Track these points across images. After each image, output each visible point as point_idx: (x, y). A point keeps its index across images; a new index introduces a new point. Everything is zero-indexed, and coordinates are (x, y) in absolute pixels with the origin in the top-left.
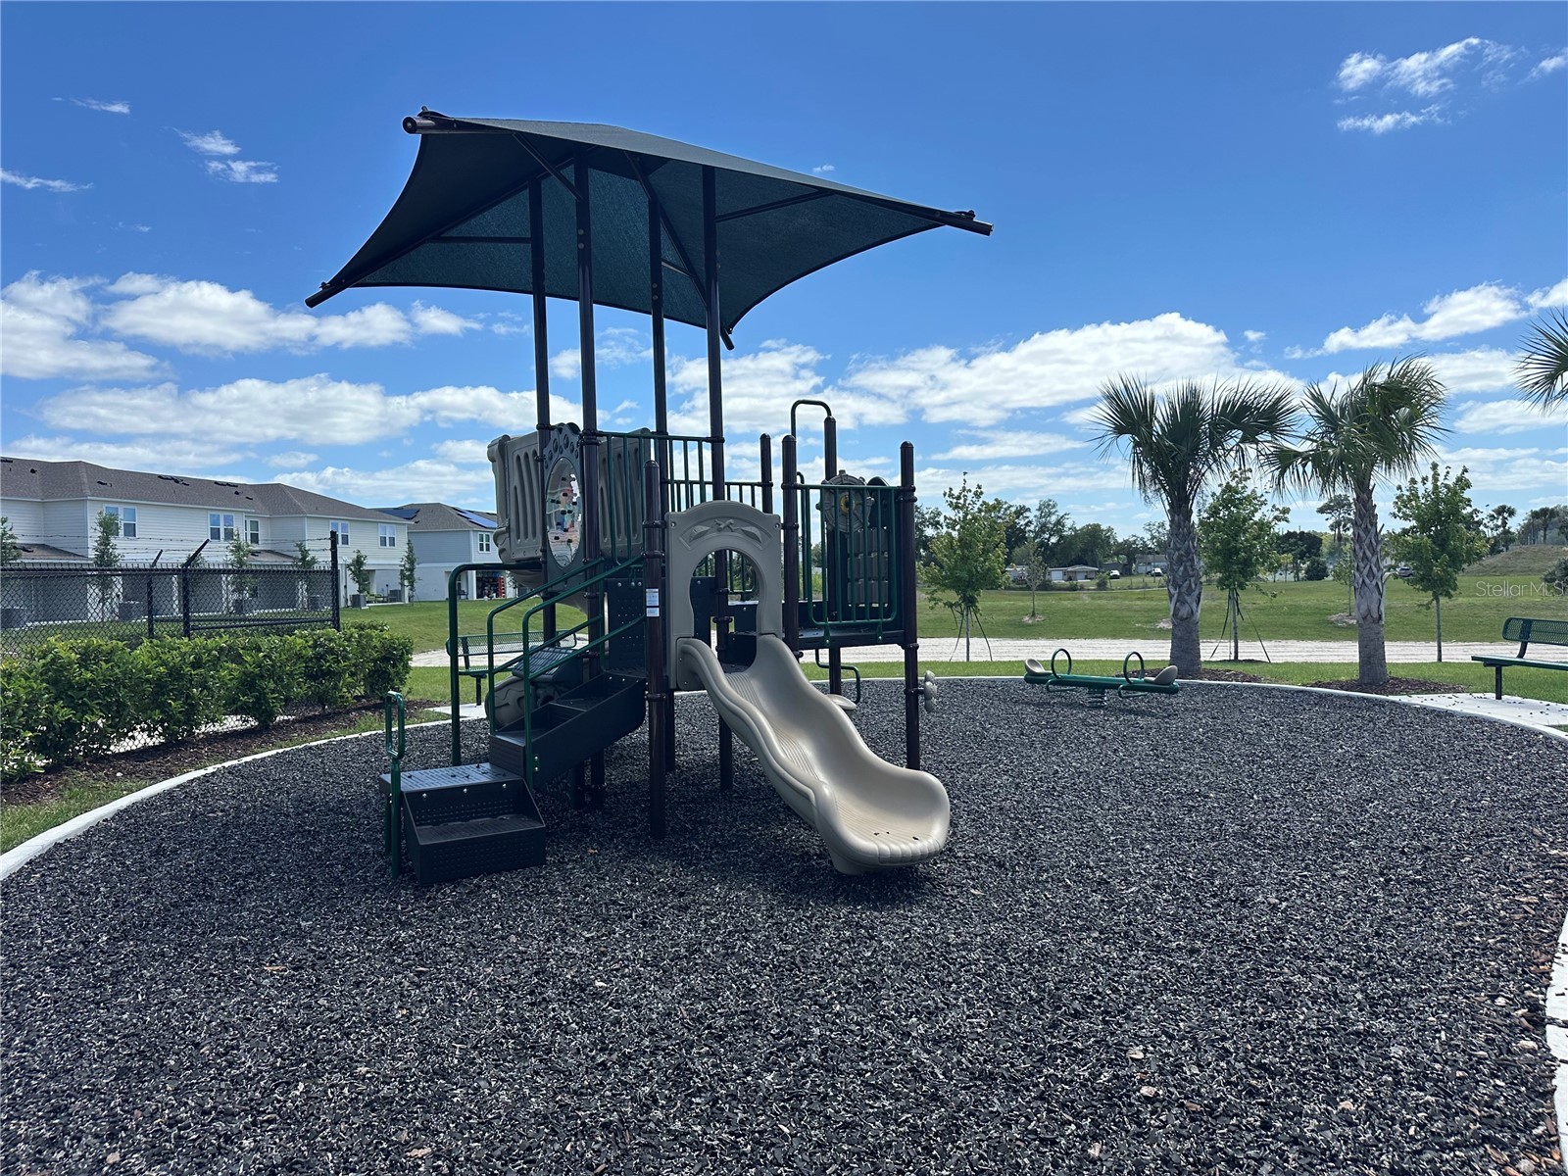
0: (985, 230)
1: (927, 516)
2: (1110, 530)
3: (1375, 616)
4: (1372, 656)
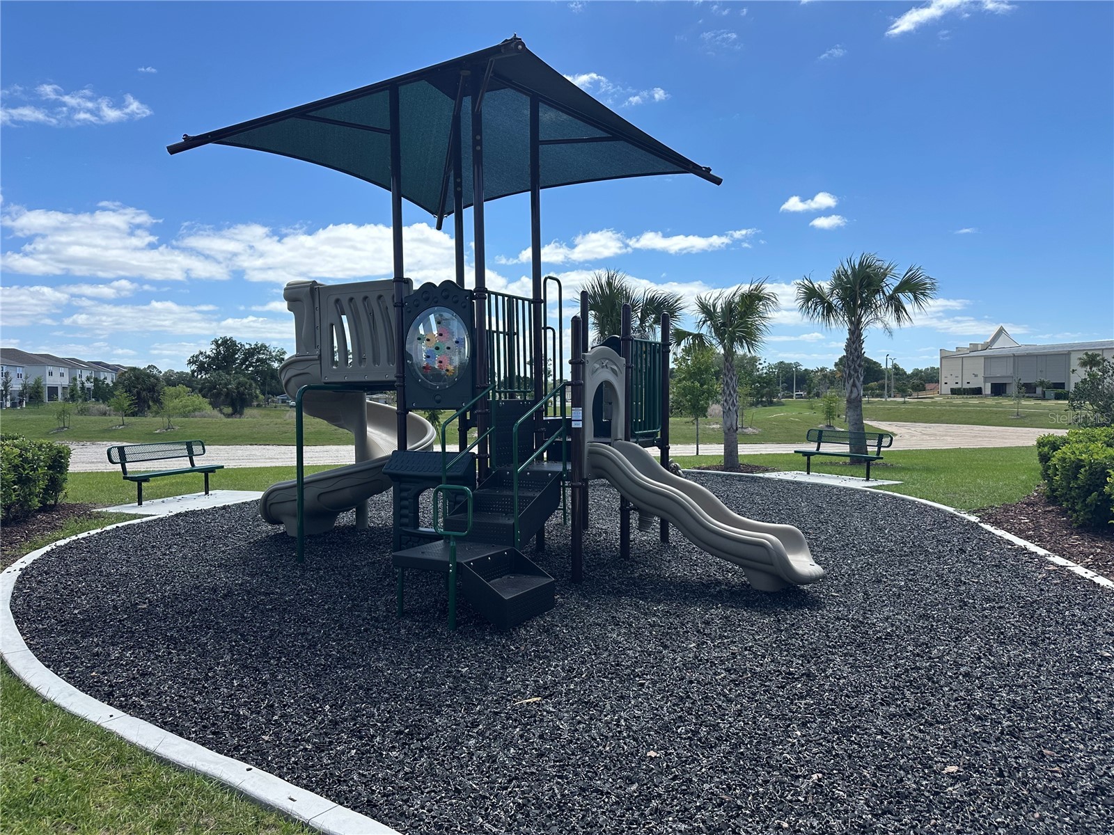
0: (717, 181)
1: (274, 354)
3: (735, 428)
4: (731, 452)
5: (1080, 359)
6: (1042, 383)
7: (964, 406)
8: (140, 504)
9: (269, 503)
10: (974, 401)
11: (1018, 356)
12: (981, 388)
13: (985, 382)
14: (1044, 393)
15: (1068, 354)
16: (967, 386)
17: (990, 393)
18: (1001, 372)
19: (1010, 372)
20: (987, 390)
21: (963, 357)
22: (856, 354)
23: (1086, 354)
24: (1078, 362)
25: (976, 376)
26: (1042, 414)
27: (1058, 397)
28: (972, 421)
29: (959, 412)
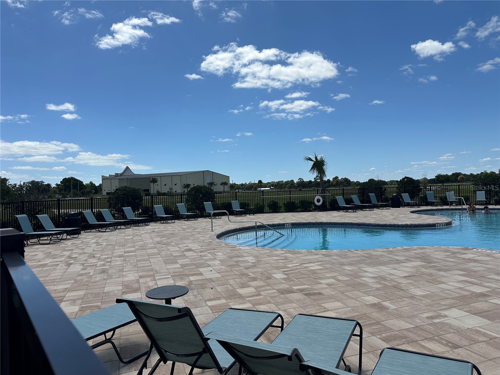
21: (111, 179)
23: (152, 178)
25: (116, 187)
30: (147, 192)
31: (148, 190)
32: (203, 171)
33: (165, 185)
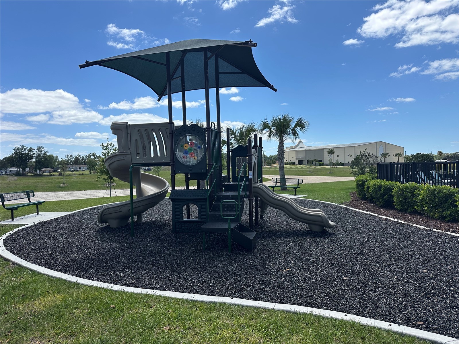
0: (276, 90)
2: (57, 157)
5: (328, 151)
6: (315, 160)
7: (291, 169)
8: (13, 220)
9: (103, 214)
10: (293, 166)
11: (307, 150)
12: (294, 162)
13: (296, 160)
14: (316, 164)
15: (323, 149)
16: (290, 162)
17: (298, 164)
18: (301, 156)
19: (304, 156)
20: (297, 163)
21: (288, 151)
22: (282, 150)
23: (329, 150)
24: (327, 152)
25: (293, 158)
26: (317, 171)
27: (320, 165)
28: (295, 174)
29: (290, 171)
30: (321, 163)
31: (321, 161)
32: (376, 143)
33: (338, 156)
